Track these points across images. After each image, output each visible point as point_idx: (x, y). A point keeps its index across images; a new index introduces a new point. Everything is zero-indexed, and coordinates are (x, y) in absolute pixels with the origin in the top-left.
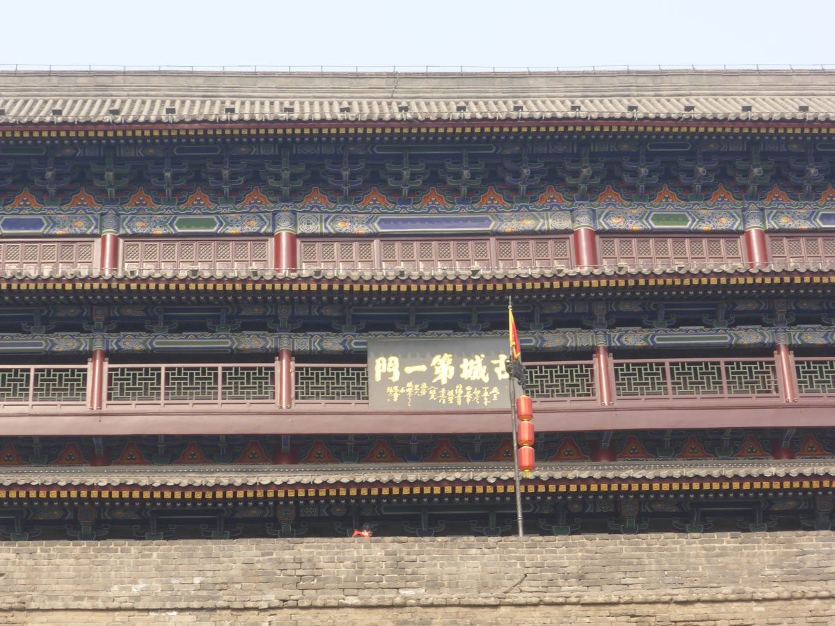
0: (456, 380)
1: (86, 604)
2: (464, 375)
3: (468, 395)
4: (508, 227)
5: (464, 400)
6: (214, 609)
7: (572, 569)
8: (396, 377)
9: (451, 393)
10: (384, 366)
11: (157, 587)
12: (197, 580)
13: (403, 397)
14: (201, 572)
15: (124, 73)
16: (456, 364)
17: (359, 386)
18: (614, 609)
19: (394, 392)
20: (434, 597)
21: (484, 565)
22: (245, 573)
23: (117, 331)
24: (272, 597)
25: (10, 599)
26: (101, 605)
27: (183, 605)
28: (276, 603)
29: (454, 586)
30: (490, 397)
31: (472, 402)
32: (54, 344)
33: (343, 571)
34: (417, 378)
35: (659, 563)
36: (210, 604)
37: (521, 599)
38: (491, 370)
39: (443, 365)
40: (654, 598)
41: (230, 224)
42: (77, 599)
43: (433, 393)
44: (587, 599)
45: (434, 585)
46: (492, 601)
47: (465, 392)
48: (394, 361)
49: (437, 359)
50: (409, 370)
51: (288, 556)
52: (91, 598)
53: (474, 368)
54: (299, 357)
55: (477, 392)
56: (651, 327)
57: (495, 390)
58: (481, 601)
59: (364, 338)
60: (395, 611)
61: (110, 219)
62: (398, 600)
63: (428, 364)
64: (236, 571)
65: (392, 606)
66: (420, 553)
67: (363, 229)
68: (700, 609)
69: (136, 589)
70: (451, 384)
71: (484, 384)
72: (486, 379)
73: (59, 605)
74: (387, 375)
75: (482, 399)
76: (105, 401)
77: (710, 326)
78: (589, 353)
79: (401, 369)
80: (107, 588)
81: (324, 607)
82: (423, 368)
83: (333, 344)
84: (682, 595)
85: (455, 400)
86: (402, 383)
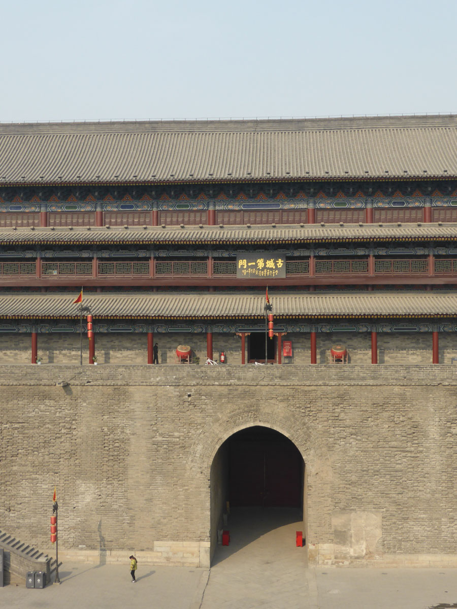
0: (265, 268)
1: (144, 384)
2: (267, 266)
3: (268, 273)
4: (286, 207)
5: (267, 274)
6: (179, 385)
7: (278, 375)
8: (245, 267)
9: (262, 272)
10: (242, 263)
11: (164, 379)
12: (174, 377)
13: (247, 273)
14: (175, 375)
15: (161, 122)
16: (265, 262)
17: (234, 270)
18: (289, 387)
19: (245, 272)
20: (240, 383)
21: (253, 374)
22: (187, 375)
23: (158, 250)
24: (194, 383)
25: (124, 382)
26: (148, 384)
27: (170, 384)
28: (196, 384)
29: (245, 379)
30: (275, 274)
31: (269, 275)
32: (139, 255)
33: (214, 374)
34: (252, 267)
35: (303, 373)
36: (178, 384)
37: (263, 383)
38: (276, 265)
39: (261, 263)
40: (300, 384)
41: (194, 207)
42: (142, 382)
43: (257, 272)
44: (281, 384)
45: (239, 379)
46: (255, 384)
47: (267, 272)
48: (245, 260)
49: (258, 261)
50: (250, 264)
51: (199, 370)
52: (146, 382)
53: (270, 264)
54: (215, 259)
55: (271, 272)
56: (329, 249)
57: (277, 271)
58: (252, 384)
59: (235, 253)
60: (228, 387)
61: (155, 205)
62: (229, 384)
63: (256, 262)
64: (185, 374)
65: (227, 385)
66: (236, 370)
67: (237, 208)
68: (313, 388)
69: (158, 379)
70: (263, 269)
71: (274, 269)
72: (274, 268)
73: (137, 384)
74: (242, 266)
75: (272, 274)
76: (155, 274)
77: (348, 248)
78: (308, 257)
79: (247, 264)
80: (150, 379)
81: (209, 385)
82: (254, 264)
83: (226, 255)
84: (308, 383)
85: (264, 275)
86: (247, 269)
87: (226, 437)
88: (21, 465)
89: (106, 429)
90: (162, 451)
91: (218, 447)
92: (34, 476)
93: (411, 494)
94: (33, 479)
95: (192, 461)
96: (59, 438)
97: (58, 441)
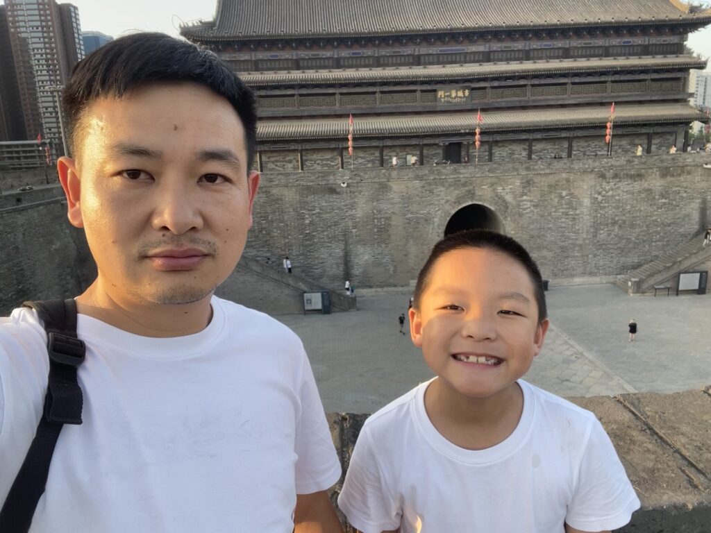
0: (456, 97)
2: (458, 95)
3: (459, 100)
8: (443, 96)
9: (455, 100)
10: (441, 94)
11: (412, 176)
13: (444, 101)
16: (456, 92)
17: (435, 99)
18: (494, 177)
20: (463, 176)
22: (428, 173)
26: (402, 180)
29: (466, 173)
30: (463, 101)
31: (460, 102)
32: (368, 90)
33: (446, 171)
34: (448, 96)
35: (503, 168)
38: (464, 93)
39: (453, 93)
40: (502, 175)
43: (451, 100)
45: (462, 174)
48: (443, 92)
49: (452, 91)
50: (446, 94)
51: (435, 169)
53: (460, 94)
55: (461, 99)
56: (500, 81)
57: (464, 98)
59: (436, 86)
60: (455, 179)
62: (455, 177)
63: (450, 93)
72: (463, 96)
74: (441, 96)
76: (380, 104)
78: (486, 88)
79: (444, 94)
81: (442, 179)
82: (448, 94)
83: (429, 87)
85: (456, 102)
86: (444, 98)
87: (453, 212)
88: (319, 238)
89: (375, 212)
90: (412, 223)
91: (448, 219)
92: (328, 244)
93: (570, 242)
94: (329, 247)
95: (432, 229)
96: (345, 219)
97: (343, 221)
